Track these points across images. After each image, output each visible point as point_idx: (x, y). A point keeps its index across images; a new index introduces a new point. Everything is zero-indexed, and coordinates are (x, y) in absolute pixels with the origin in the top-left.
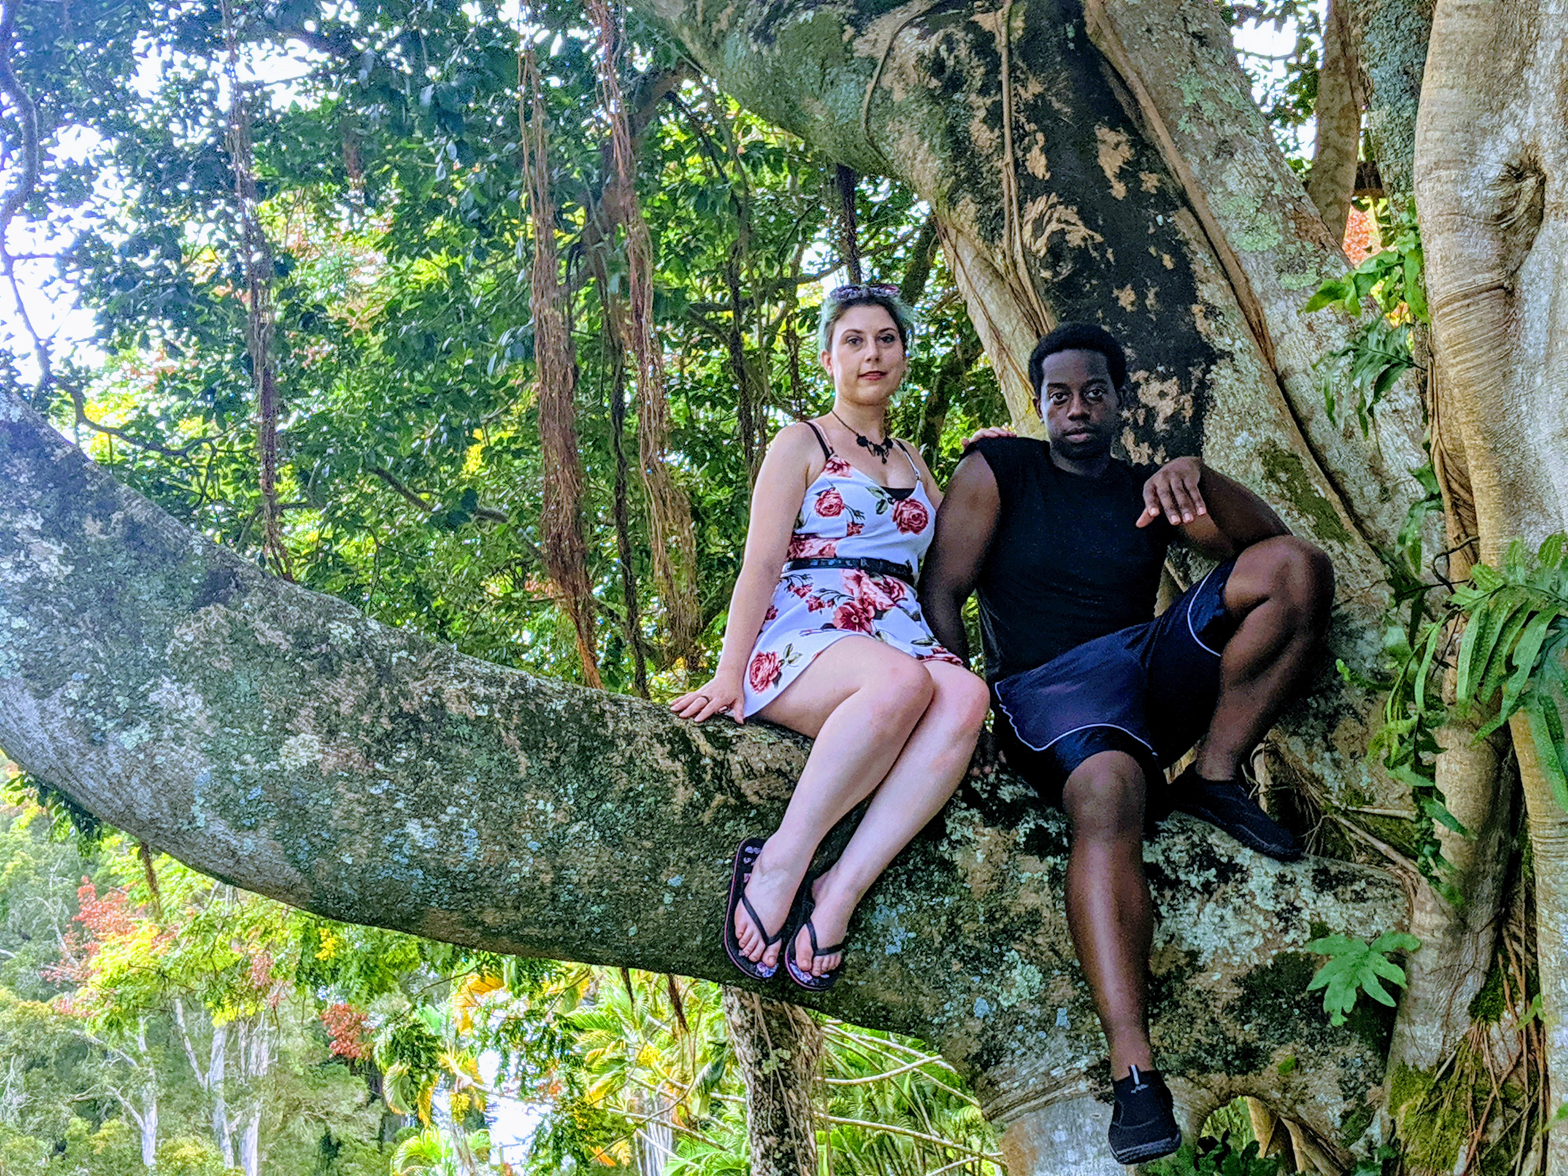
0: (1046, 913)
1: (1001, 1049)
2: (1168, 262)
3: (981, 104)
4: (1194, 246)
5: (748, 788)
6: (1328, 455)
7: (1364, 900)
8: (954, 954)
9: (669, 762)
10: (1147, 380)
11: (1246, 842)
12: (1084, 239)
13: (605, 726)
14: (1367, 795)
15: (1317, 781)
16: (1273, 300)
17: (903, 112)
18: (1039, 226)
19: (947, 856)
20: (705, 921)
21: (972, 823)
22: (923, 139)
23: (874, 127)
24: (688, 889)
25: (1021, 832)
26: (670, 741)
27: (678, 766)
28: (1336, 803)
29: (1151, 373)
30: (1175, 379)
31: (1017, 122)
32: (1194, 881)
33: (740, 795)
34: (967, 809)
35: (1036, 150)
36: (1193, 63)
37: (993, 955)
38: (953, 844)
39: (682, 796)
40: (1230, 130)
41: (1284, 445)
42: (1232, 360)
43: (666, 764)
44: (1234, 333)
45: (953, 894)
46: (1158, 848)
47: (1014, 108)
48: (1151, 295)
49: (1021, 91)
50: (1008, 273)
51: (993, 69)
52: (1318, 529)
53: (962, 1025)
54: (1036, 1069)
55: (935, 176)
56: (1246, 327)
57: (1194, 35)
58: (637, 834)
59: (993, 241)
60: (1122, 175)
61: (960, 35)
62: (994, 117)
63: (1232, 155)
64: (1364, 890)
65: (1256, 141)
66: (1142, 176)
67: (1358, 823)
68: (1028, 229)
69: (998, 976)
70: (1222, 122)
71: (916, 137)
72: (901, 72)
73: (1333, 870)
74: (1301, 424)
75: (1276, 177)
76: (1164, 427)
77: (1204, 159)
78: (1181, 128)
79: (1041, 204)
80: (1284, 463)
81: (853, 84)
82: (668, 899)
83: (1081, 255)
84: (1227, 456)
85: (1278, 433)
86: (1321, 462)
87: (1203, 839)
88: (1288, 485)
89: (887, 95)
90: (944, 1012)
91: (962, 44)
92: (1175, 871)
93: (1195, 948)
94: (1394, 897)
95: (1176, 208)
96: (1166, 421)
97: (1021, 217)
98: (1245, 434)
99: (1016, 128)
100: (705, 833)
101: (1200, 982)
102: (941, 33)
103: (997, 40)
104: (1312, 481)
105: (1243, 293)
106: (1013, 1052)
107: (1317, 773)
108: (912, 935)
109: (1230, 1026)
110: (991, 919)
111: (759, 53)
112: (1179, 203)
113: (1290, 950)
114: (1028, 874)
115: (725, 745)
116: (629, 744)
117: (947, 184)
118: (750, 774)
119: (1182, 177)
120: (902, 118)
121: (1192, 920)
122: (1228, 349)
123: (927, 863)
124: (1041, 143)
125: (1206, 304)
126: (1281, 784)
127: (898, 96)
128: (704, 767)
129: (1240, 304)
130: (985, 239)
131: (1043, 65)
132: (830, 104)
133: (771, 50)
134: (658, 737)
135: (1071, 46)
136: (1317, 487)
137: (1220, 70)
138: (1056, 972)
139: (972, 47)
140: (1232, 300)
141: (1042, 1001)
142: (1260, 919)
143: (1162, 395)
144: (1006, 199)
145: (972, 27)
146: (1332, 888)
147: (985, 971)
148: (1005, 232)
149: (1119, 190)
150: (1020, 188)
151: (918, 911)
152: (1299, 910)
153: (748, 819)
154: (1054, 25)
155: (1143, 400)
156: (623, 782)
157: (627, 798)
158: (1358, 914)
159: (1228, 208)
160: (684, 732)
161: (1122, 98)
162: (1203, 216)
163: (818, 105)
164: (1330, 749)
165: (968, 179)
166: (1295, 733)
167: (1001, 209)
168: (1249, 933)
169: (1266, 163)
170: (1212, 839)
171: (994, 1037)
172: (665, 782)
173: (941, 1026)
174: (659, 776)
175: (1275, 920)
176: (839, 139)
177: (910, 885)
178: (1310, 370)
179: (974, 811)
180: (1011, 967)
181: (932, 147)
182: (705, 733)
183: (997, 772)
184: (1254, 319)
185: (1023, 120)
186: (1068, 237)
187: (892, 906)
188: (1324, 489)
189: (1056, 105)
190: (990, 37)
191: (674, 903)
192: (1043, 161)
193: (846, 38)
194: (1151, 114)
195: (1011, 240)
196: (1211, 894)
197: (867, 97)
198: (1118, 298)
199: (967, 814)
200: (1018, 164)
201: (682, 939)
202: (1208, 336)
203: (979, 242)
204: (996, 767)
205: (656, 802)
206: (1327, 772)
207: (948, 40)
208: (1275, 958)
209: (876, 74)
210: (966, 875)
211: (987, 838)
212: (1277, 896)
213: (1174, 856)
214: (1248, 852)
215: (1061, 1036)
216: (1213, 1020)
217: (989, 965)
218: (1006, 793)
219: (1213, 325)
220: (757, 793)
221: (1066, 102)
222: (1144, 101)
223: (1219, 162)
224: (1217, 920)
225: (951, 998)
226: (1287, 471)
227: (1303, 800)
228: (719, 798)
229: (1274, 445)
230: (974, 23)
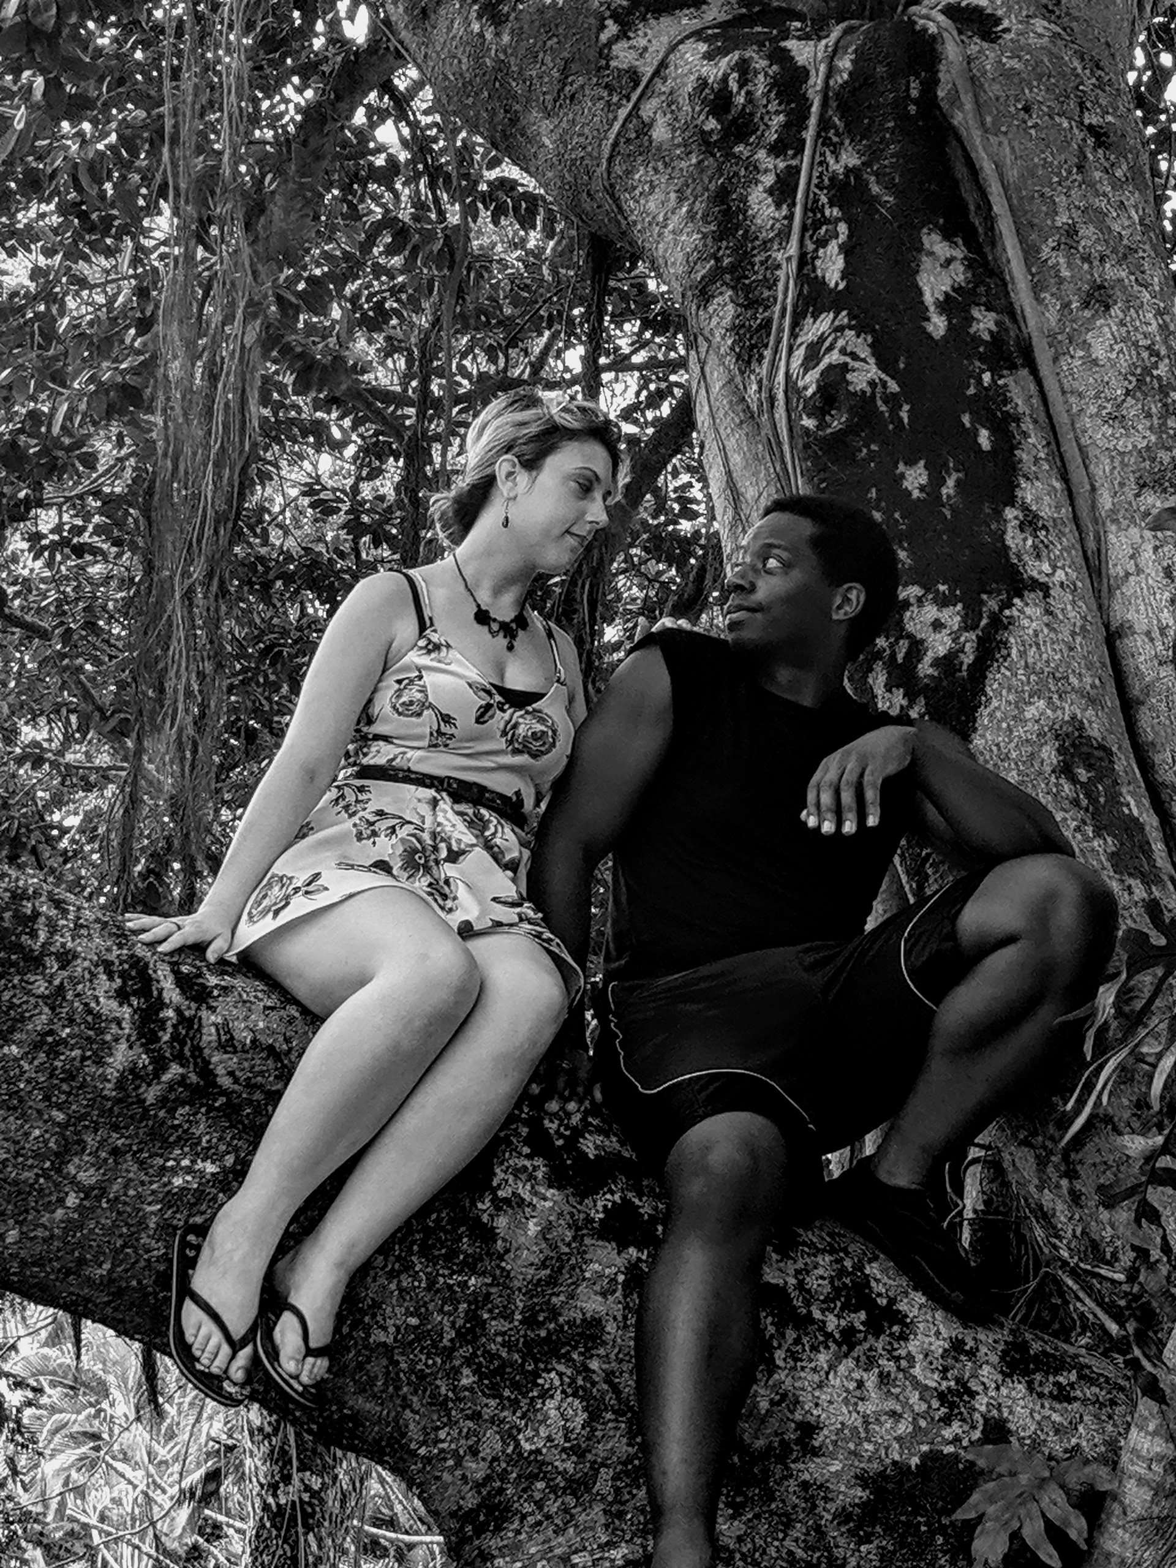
0: (611, 1327)
1: (507, 1509)
2: (984, 439)
3: (770, 165)
4: (1027, 425)
5: (221, 1063)
6: (1157, 758)
7: (1070, 1400)
8: (468, 1361)
9: (114, 1004)
10: (920, 600)
11: (920, 1284)
12: (872, 384)
13: (33, 934)
14: (1109, 1250)
15: (1045, 1217)
16: (1125, 523)
17: (663, 157)
18: (813, 355)
19: (485, 1218)
20: (120, 1242)
21: (531, 1177)
22: (681, 200)
23: (618, 170)
24: (104, 1192)
25: (600, 1204)
26: (123, 975)
27: (126, 1012)
28: (1065, 1254)
29: (928, 590)
30: (959, 607)
31: (816, 201)
32: (832, 1323)
33: (206, 1072)
34: (529, 1157)
35: (833, 247)
36: (1080, 168)
37: (524, 1372)
38: (499, 1204)
39: (121, 1057)
40: (1112, 272)
41: (1095, 731)
42: (1047, 595)
43: (108, 1006)
44: (1057, 558)
45: (483, 1274)
46: (791, 1267)
47: (815, 181)
48: (951, 483)
49: (831, 160)
50: (761, 412)
51: (797, 120)
52: (1115, 858)
53: (459, 1464)
54: (551, 1549)
55: (688, 255)
56: (1076, 553)
57: (1091, 128)
58: (47, 1098)
59: (749, 362)
60: (946, 305)
61: (760, 63)
62: (783, 190)
63: (1107, 308)
64: (1072, 1385)
65: (1146, 296)
66: (976, 313)
67: (1089, 1290)
68: (800, 354)
69: (524, 1402)
70: (1102, 260)
71: (673, 196)
72: (671, 101)
73: (1036, 1347)
74: (1128, 706)
75: (1163, 352)
76: (930, 671)
77: (1066, 305)
78: (1044, 256)
79: (823, 324)
80: (1089, 755)
81: (600, 105)
82: (72, 1200)
83: (864, 403)
84: (1010, 729)
85: (1090, 712)
86: (1146, 766)
87: (859, 1267)
88: (1088, 789)
89: (645, 128)
90: (437, 1441)
91: (761, 77)
92: (808, 1304)
93: (812, 1420)
94: (1113, 1403)
95: (1013, 367)
96: (936, 663)
97: (794, 335)
98: (1042, 704)
99: (813, 211)
100: (145, 1116)
101: (812, 1470)
102: (736, 56)
103: (811, 82)
104: (1124, 790)
105: (1083, 504)
106: (524, 1517)
107: (1047, 1204)
108: (413, 1321)
109: (842, 1541)
110: (530, 1321)
111: (481, 35)
112: (1019, 361)
113: (949, 1449)
114: (596, 1267)
115: (200, 995)
116: (61, 968)
117: (701, 272)
118: (228, 1044)
119: (1032, 322)
120: (660, 165)
121: (816, 1378)
122: (1043, 579)
123: (456, 1222)
124: (842, 238)
125: (1025, 508)
126: (997, 1212)
127: (660, 133)
128: (163, 1022)
129: (1076, 519)
130: (739, 357)
131: (868, 129)
132: (564, 125)
133: (497, 34)
134: (108, 965)
135: (912, 109)
136: (1129, 798)
137: (1118, 184)
138: (609, 1416)
139: (772, 86)
140: (1065, 512)
141: (578, 1452)
142: (914, 1398)
143: (937, 625)
144: (778, 307)
145: (782, 57)
146: (1026, 1373)
147: (507, 1393)
148: (768, 353)
149: (938, 325)
150: (800, 294)
151: (429, 1289)
152: (973, 1394)
153: (210, 1108)
154: (893, 77)
155: (910, 627)
156: (42, 1019)
157: (43, 1042)
158: (1056, 1417)
159: (1086, 382)
160: (146, 965)
161: (971, 199)
162: (1050, 384)
163: (546, 125)
164: (1071, 1174)
165: (732, 269)
166: (1025, 1143)
167: (768, 322)
168: (893, 1414)
169: (1153, 328)
170: (872, 1269)
171: (501, 1491)
172: (101, 1032)
173: (428, 1460)
174: (97, 1021)
175: (935, 1404)
176: (569, 178)
177: (425, 1252)
178: (1156, 634)
179: (539, 1162)
180: (545, 1395)
181: (691, 216)
182: (176, 973)
183: (586, 1113)
184: (1091, 545)
185: (824, 199)
186: (849, 377)
187: (392, 1275)
188: (1139, 804)
189: (875, 189)
190: (803, 74)
191: (79, 1208)
192: (840, 263)
193: (604, 37)
194: (1005, 226)
195: (774, 367)
196: (851, 1348)
197: (617, 126)
198: (902, 476)
199: (527, 1163)
200: (805, 261)
201: (81, 1262)
202: (1019, 556)
203: (730, 360)
204: (587, 1103)
205: (84, 1058)
206: (1060, 1206)
207: (743, 69)
208: (924, 1457)
209: (634, 97)
210: (507, 1251)
211: (548, 1204)
212: (945, 1370)
213: (812, 1283)
214: (920, 1298)
215: (598, 1508)
216: (818, 1528)
217: (515, 1386)
218: (590, 1145)
219: (1030, 542)
220: (231, 1074)
221: (889, 187)
222: (999, 206)
223: (1087, 314)
224: (852, 1386)
225: (451, 1423)
226: (1089, 767)
227: (1021, 1239)
228: (175, 1070)
229: (1081, 728)
230: (786, 51)
